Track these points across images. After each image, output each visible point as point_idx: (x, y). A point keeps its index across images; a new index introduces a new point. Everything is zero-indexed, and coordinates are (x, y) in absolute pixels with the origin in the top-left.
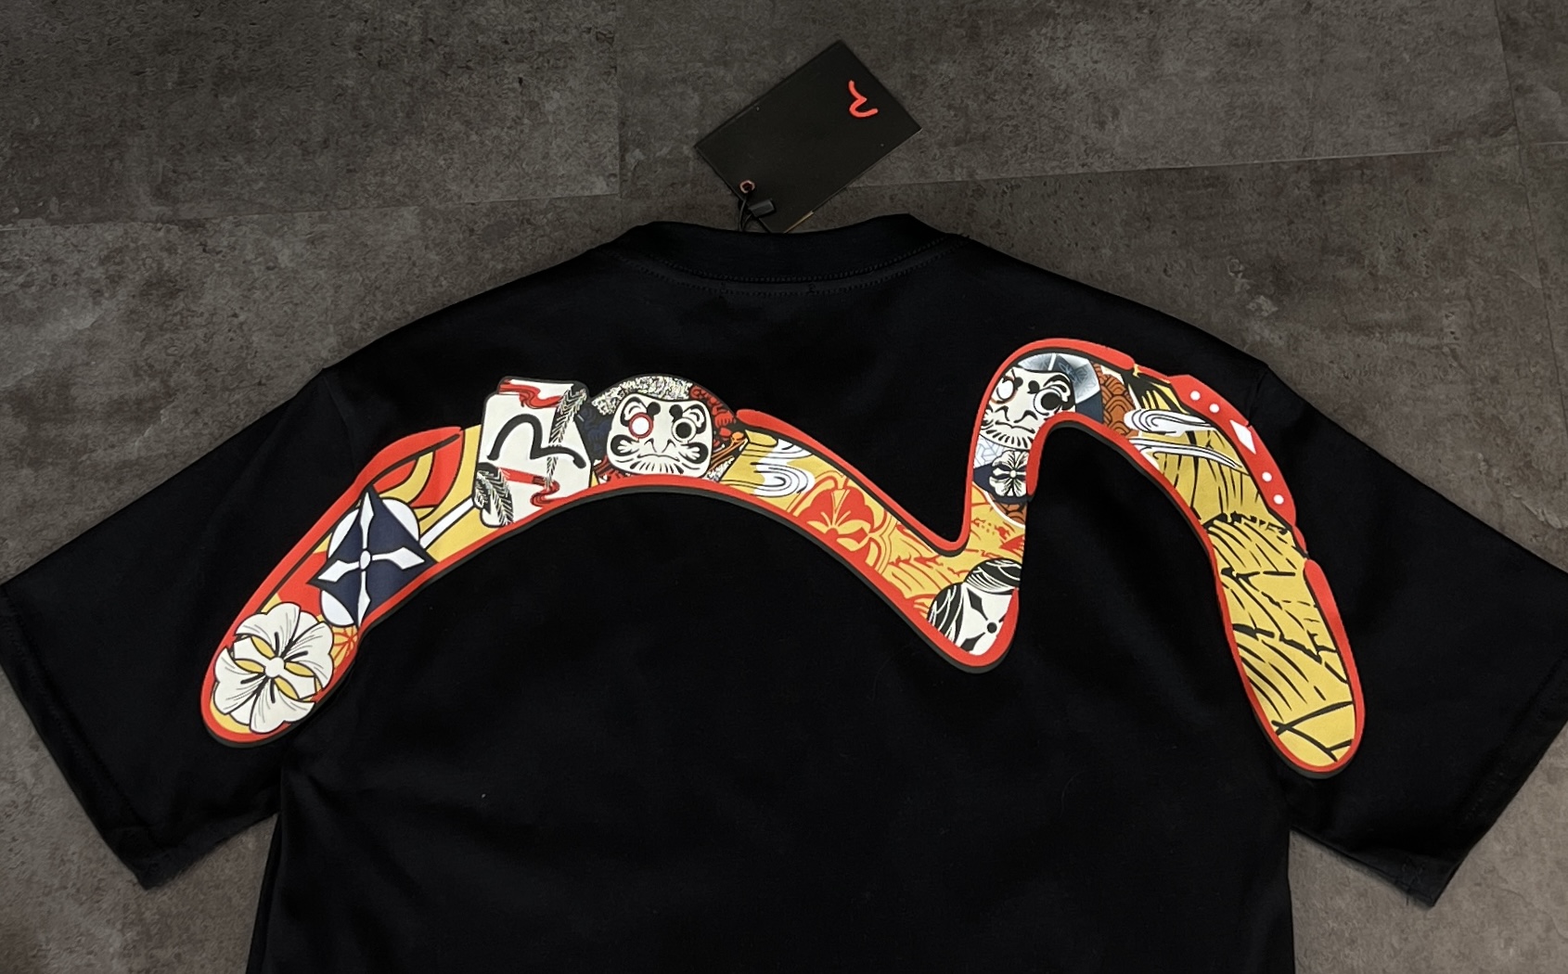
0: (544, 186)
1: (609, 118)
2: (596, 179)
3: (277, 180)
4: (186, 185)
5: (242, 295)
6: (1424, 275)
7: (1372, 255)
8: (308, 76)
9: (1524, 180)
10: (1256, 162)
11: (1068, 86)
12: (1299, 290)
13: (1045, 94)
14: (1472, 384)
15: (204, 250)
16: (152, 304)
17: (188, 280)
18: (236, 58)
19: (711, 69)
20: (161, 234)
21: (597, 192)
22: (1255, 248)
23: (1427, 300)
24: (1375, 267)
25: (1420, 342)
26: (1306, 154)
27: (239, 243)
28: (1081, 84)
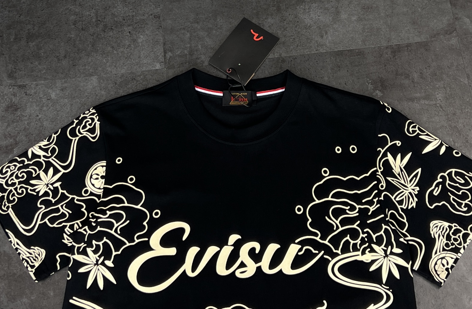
0: (139, 67)
1: (160, 43)
2: (156, 64)
3: (50, 70)
4: (19, 73)
5: (40, 109)
6: (430, 81)
7: (412, 75)
8: (59, 34)
9: (460, 48)
10: (373, 46)
11: (310, 25)
12: (389, 88)
13: (303, 27)
14: (447, 116)
15: (26, 95)
16: (9, 113)
17: (21, 105)
18: (34, 30)
19: (193, 25)
20: (11, 90)
21: (157, 68)
22: (374, 75)
23: (431, 89)
24: (414, 79)
25: (430, 103)
26: (389, 43)
27: (38, 91)
28: (314, 24)
